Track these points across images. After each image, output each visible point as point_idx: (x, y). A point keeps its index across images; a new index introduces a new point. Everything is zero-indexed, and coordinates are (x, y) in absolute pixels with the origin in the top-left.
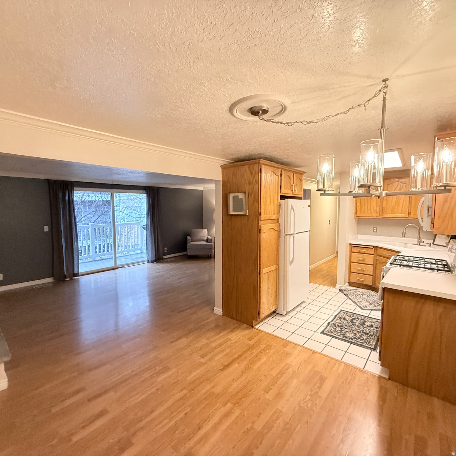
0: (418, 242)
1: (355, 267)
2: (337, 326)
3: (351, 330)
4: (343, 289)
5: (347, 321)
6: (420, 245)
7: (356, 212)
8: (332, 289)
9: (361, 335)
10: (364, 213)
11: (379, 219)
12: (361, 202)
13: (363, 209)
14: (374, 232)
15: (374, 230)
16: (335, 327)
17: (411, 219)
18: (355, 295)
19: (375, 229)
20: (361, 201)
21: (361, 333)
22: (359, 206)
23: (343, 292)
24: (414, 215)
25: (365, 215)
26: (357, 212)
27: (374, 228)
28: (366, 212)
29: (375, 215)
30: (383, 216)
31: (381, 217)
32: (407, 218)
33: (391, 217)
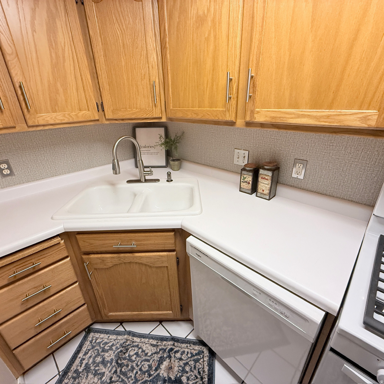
30: (30, 123)
31: (21, 127)
32: (98, 120)
33: (58, 122)
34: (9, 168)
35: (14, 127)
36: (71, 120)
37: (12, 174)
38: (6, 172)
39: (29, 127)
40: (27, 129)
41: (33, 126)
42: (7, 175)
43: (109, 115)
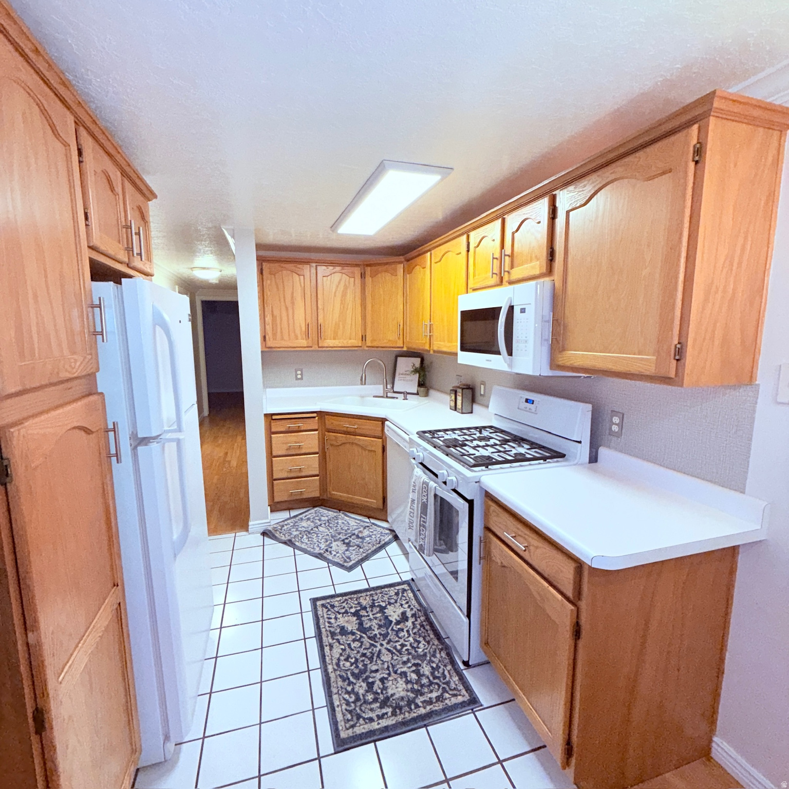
0: (384, 393)
1: (282, 466)
2: (352, 679)
3: (388, 666)
4: (270, 528)
5: (353, 633)
6: (387, 397)
7: (265, 337)
8: (242, 537)
9: (414, 668)
10: (282, 339)
11: (312, 351)
12: (273, 315)
13: (279, 330)
14: (297, 379)
15: (297, 375)
16: (349, 685)
17: (367, 349)
18: (305, 537)
19: (299, 372)
20: (272, 311)
21: (413, 661)
22: (271, 323)
23: (274, 535)
24: (372, 342)
25: (284, 344)
26: (267, 337)
27: (296, 372)
28: (286, 337)
29: (304, 343)
30: (320, 345)
31: (315, 347)
32: (361, 347)
33: (335, 345)
34: (302, 374)
35: (311, 347)
36: (343, 345)
37: (302, 379)
38: (299, 376)
39: (319, 347)
40: (317, 349)
41: (321, 347)
42: (299, 379)
43: (369, 344)
